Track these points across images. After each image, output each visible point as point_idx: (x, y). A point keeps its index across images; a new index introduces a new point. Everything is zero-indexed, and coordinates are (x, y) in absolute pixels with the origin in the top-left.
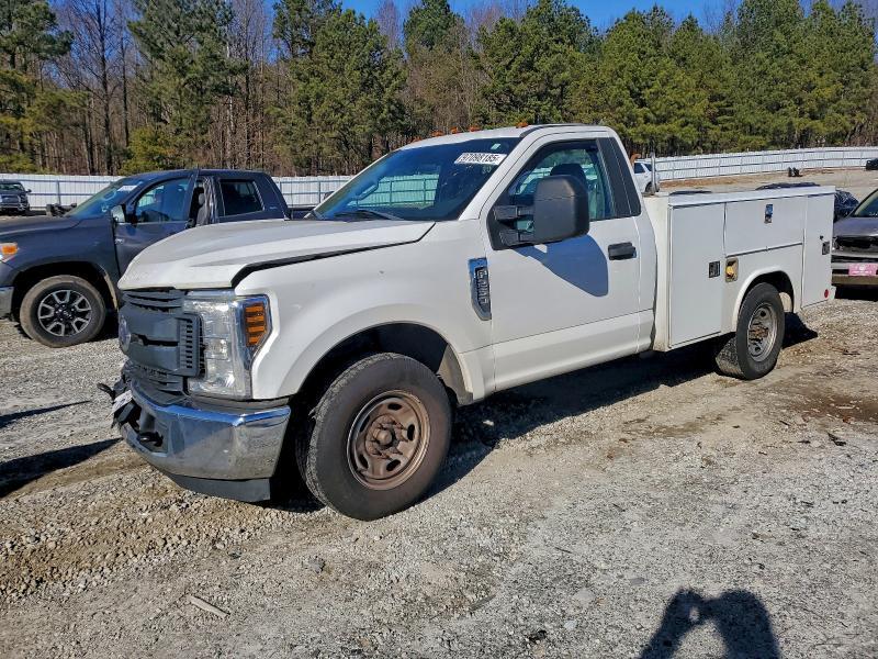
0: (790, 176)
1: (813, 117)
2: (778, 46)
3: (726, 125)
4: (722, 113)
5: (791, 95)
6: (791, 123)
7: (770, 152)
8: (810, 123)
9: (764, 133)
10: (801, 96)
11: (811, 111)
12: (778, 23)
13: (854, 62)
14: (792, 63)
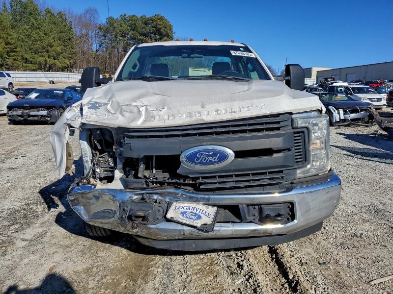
0: (50, 83)
1: (54, 59)
2: (33, 24)
3: (16, 57)
4: (12, 51)
5: (43, 48)
6: (46, 60)
7: (38, 72)
8: (54, 61)
9: (35, 63)
10: (48, 49)
11: (53, 56)
12: (31, 14)
13: (67, 38)
14: (41, 33)
